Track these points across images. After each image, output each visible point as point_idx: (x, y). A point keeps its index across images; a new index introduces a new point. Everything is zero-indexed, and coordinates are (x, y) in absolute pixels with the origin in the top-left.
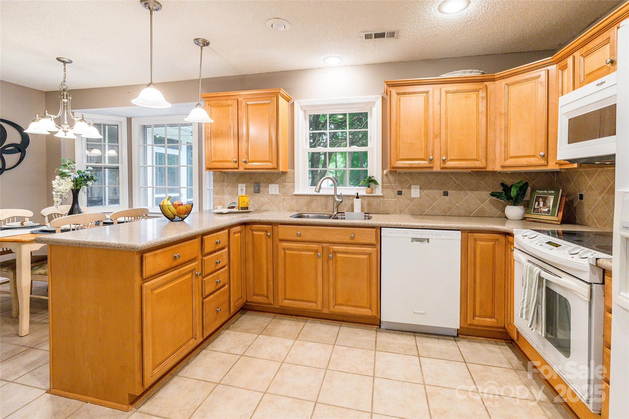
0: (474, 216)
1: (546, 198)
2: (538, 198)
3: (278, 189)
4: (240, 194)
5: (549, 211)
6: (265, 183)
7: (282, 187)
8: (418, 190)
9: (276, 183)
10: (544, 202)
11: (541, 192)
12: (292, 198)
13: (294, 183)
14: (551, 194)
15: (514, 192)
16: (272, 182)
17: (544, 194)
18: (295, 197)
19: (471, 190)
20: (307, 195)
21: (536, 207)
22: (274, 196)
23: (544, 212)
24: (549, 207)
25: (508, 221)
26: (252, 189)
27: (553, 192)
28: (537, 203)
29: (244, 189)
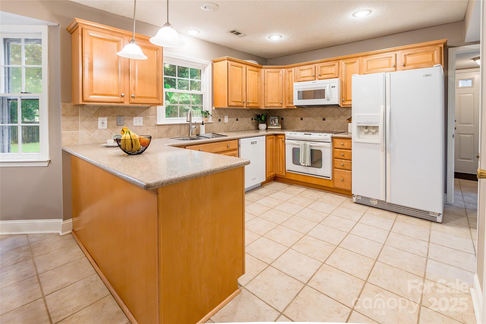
0: (247, 130)
1: (275, 120)
2: (272, 120)
3: (142, 121)
4: (99, 127)
5: (277, 125)
6: (129, 116)
7: (146, 119)
8: (227, 118)
9: (141, 116)
10: (274, 121)
11: (272, 117)
12: (155, 128)
13: (156, 115)
14: (276, 118)
15: (263, 118)
16: (136, 115)
17: (274, 118)
18: (157, 127)
19: (245, 118)
20: (167, 125)
21: (272, 124)
22: (138, 127)
23: (275, 125)
24: (277, 123)
25: (260, 130)
26: (115, 122)
27: (277, 117)
28: (272, 122)
29: (106, 122)
